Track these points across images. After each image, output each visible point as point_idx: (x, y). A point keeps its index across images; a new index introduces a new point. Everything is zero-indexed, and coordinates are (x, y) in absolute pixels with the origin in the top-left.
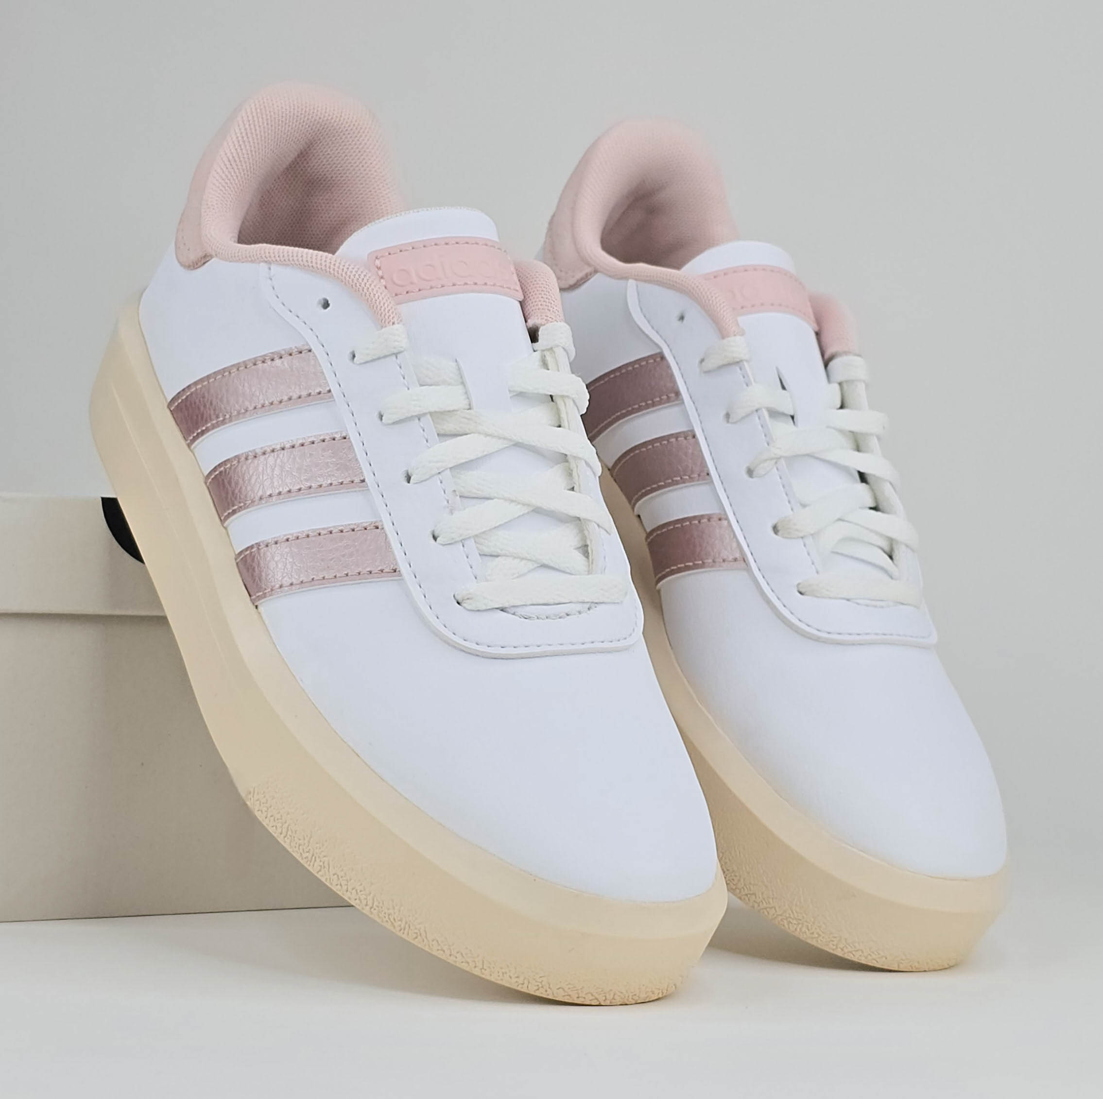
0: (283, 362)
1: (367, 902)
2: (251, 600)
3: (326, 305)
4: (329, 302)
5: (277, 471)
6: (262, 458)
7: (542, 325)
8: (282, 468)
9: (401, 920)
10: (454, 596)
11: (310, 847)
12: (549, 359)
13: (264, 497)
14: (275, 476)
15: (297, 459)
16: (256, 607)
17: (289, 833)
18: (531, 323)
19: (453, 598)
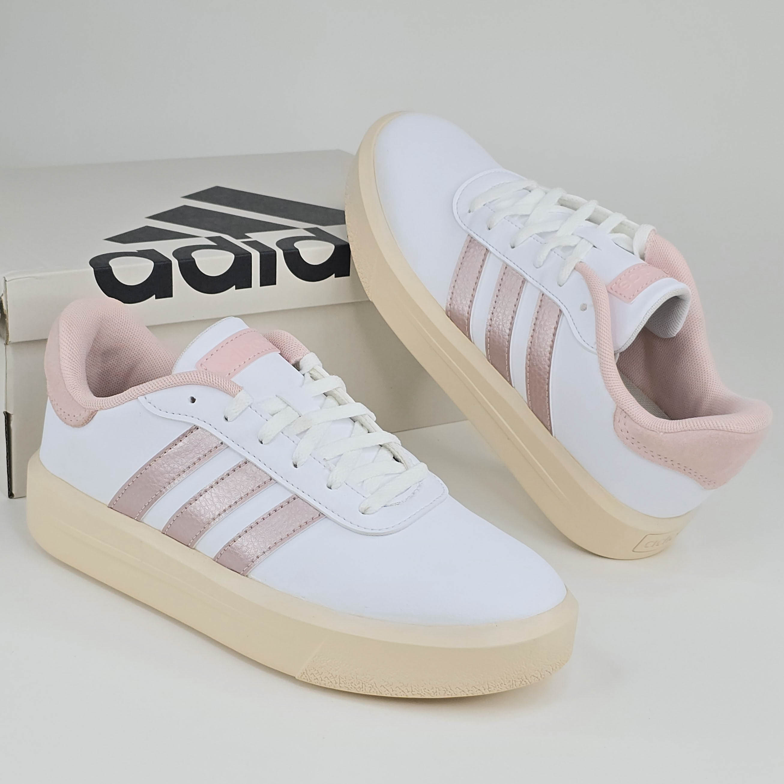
0: (183, 443)
1: (408, 690)
2: (241, 575)
3: (193, 400)
4: (195, 398)
5: (215, 500)
6: (201, 498)
7: (300, 359)
8: (218, 497)
9: (433, 688)
10: (359, 511)
11: (358, 681)
12: (315, 374)
13: (216, 517)
14: (216, 503)
15: (224, 488)
16: (247, 576)
17: (341, 680)
18: (293, 361)
19: (359, 512)
